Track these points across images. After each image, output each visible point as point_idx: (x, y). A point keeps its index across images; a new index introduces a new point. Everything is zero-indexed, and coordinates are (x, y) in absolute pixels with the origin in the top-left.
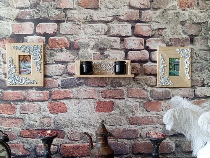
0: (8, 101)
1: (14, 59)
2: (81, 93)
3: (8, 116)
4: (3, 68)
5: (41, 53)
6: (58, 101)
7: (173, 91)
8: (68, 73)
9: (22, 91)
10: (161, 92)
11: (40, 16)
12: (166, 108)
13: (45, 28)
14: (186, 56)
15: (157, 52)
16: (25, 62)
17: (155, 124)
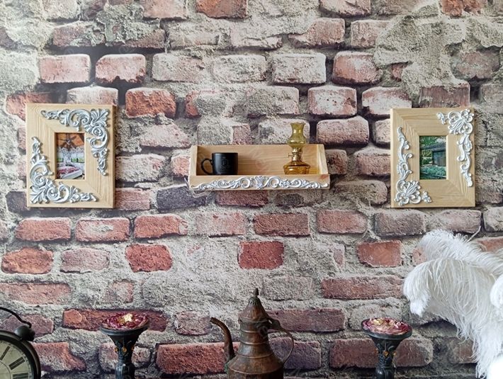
0: (31, 241)
1: (43, 142)
2: (205, 222)
3: (32, 277)
4: (19, 165)
5: (108, 129)
6: (149, 241)
7: (428, 216)
8: (174, 175)
9: (65, 219)
10: (400, 220)
11: (105, 38)
12: (413, 259)
13: (116, 67)
14: (462, 129)
15: (391, 120)
16: (69, 150)
17: (384, 298)
